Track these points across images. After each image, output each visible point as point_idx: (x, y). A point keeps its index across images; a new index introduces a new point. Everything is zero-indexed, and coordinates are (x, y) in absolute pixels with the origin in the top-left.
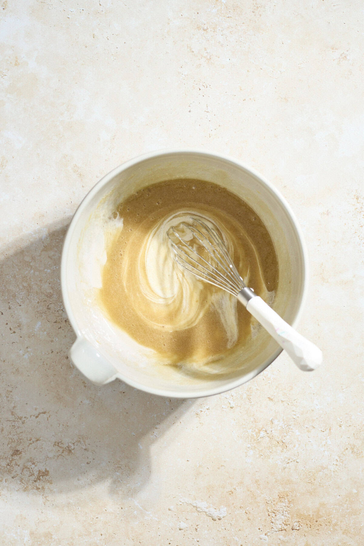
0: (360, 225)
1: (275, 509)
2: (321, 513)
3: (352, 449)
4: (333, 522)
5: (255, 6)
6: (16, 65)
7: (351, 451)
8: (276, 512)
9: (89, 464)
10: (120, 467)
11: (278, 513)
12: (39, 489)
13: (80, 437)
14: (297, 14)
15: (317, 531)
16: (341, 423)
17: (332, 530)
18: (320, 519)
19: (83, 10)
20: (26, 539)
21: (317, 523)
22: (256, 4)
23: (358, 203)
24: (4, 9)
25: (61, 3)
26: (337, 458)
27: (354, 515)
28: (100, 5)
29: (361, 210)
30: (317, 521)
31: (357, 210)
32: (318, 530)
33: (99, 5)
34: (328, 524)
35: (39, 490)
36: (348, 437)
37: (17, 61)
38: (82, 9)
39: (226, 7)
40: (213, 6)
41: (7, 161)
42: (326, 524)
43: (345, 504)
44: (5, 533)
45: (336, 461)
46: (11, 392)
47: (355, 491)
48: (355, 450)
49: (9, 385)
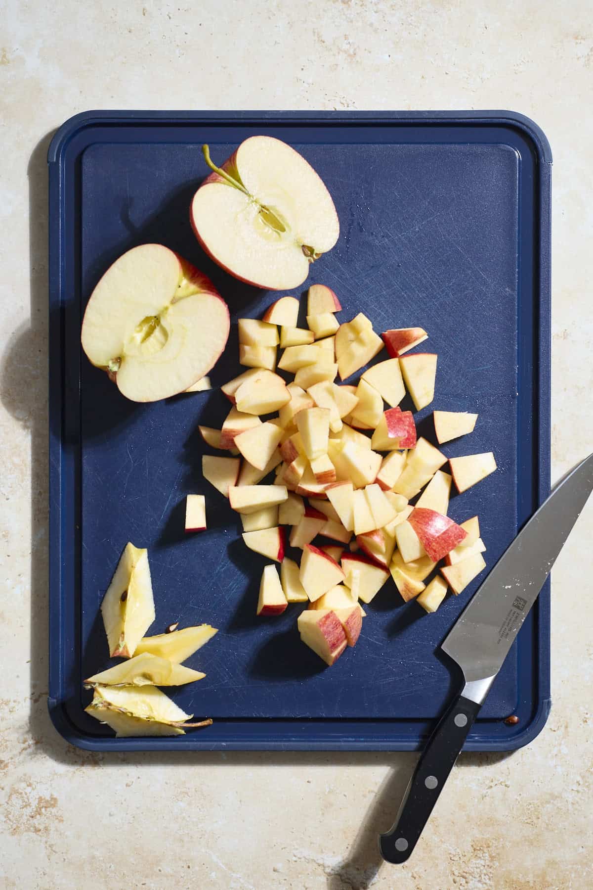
1: (465, 871)
2: (548, 878)
8: (467, 876)
11: (471, 877)
16: (586, 716)
26: (579, 778)
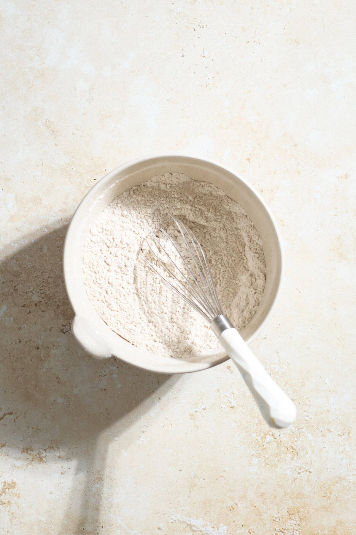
1: (283, 528)
2: (337, 532)
8: (284, 531)
11: (287, 532)
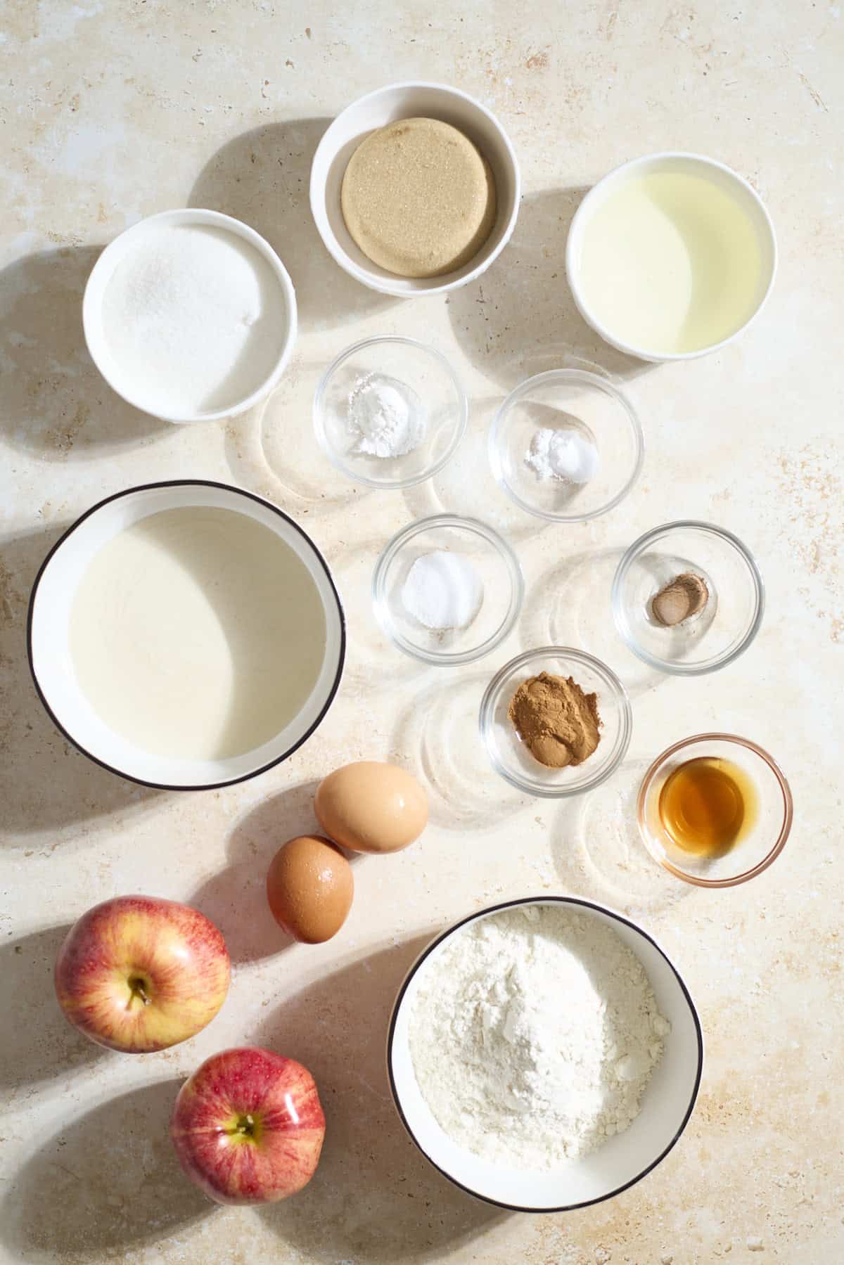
0: (791, 518)
3: (788, 962)
4: (755, 1108)
5: (570, 90)
6: (100, 220)
7: (785, 966)
9: (266, 1005)
10: (328, 1010)
12: (170, 1056)
13: (247, 952)
14: (654, 103)
15: (722, 1127)
17: (752, 1123)
18: (729, 1103)
19: (230, 108)
20: (146, 1157)
21: (723, 1111)
22: (572, 86)
23: (786, 473)
24: (73, 110)
25: (186, 95)
27: (796, 1093)
28: (264, 96)
29: (791, 488)
30: (721, 1107)
31: (785, 488)
32: (725, 1124)
33: (261, 96)
34: (744, 1112)
35: (170, 1060)
36: (779, 937)
37: (101, 212)
38: (227, 105)
39: (514, 94)
40: (488, 92)
41: (88, 411)
42: (741, 1113)
43: (778, 1071)
44: (105, 1145)
45: (757, 987)
46: (108, 866)
47: (795, 1045)
48: (794, 964)
49: (105, 853)
